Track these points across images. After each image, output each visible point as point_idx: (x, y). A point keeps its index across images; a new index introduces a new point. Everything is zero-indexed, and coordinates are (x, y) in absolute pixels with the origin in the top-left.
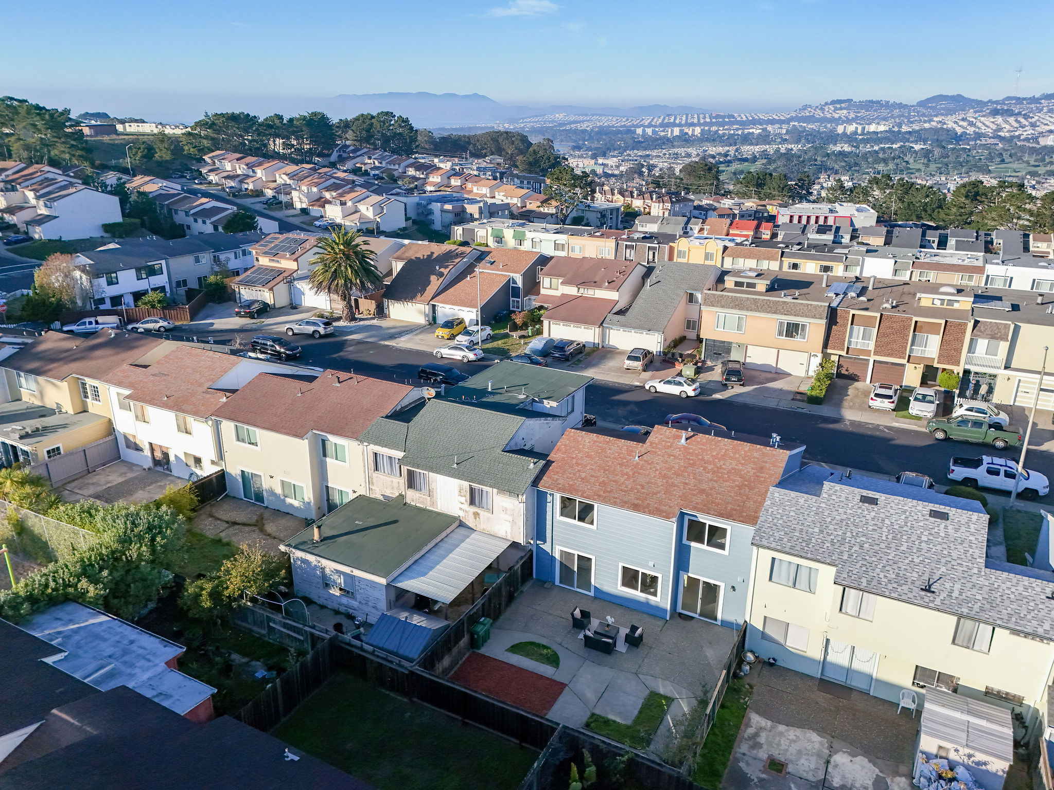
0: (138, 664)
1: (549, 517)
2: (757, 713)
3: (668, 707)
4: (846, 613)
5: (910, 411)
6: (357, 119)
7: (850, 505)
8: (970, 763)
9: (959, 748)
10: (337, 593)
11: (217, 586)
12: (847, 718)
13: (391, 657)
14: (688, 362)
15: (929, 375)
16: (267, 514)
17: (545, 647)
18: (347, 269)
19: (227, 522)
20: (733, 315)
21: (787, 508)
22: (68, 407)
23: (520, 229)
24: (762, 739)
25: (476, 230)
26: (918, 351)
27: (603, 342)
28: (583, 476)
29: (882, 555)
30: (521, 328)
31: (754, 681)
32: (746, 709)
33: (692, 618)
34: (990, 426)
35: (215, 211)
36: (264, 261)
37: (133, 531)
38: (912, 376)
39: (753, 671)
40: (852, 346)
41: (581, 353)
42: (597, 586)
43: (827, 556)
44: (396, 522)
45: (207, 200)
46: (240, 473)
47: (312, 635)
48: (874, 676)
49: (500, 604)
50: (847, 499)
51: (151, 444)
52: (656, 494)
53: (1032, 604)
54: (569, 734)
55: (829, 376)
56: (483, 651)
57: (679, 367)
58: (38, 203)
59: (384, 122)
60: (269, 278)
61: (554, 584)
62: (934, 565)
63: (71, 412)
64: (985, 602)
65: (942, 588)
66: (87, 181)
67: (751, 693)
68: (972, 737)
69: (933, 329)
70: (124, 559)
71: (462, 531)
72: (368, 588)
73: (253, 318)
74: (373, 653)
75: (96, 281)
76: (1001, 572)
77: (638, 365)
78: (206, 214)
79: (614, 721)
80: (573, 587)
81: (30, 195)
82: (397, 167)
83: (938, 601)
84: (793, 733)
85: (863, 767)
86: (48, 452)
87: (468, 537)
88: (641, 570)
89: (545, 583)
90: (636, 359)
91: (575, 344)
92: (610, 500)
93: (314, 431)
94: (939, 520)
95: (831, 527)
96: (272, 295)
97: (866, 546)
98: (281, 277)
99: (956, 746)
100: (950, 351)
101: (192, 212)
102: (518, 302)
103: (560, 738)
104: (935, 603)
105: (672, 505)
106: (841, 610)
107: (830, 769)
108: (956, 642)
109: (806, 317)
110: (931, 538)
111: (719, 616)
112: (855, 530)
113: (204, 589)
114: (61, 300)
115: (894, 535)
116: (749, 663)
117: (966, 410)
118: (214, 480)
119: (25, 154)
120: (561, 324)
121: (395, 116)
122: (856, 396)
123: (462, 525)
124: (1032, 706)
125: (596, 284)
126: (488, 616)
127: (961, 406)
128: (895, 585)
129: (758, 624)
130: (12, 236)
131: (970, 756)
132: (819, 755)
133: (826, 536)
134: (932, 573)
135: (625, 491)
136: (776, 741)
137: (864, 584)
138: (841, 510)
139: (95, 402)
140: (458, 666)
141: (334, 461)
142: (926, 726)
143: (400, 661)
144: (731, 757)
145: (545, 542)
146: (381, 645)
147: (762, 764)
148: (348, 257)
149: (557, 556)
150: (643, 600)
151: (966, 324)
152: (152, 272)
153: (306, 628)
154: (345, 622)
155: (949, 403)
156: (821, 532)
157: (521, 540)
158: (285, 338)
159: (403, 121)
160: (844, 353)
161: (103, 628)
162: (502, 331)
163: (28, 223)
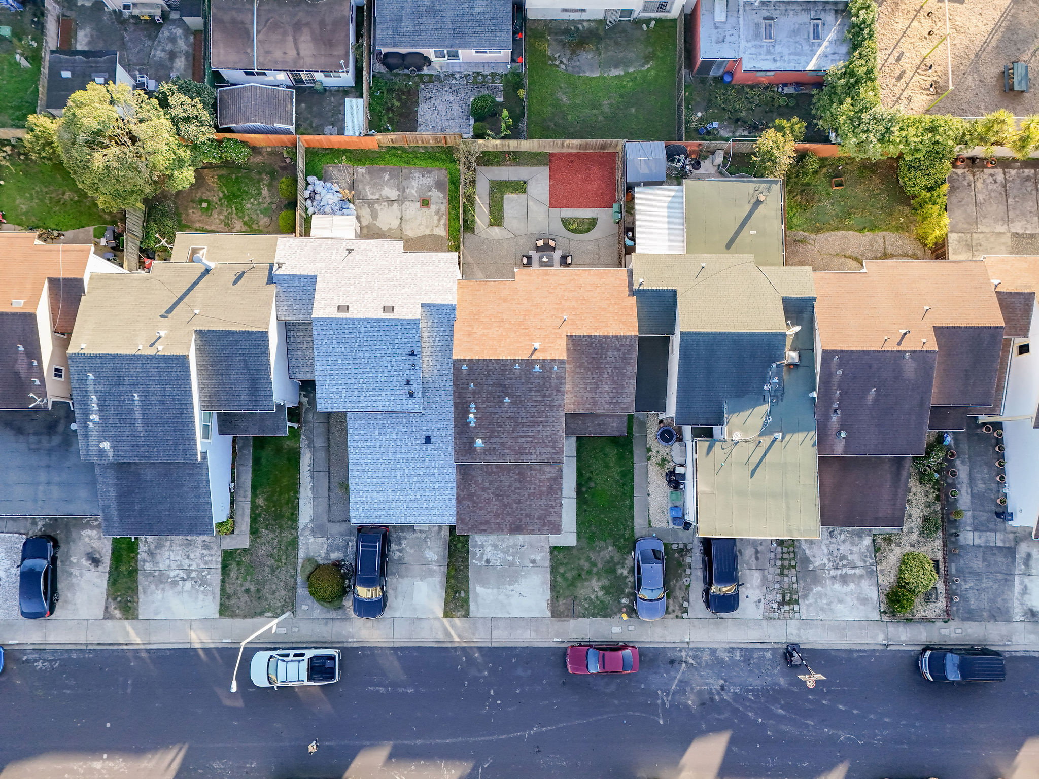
2: (442, 236)
7: (400, 302)
24: (436, 217)
32: (449, 236)
44: (728, 247)
50: (403, 308)
79: (513, 193)
94: (343, 305)
95: (410, 280)
128: (368, 248)
133: (412, 272)
134: (347, 262)
136: (429, 220)
144: (448, 197)
147: (432, 201)
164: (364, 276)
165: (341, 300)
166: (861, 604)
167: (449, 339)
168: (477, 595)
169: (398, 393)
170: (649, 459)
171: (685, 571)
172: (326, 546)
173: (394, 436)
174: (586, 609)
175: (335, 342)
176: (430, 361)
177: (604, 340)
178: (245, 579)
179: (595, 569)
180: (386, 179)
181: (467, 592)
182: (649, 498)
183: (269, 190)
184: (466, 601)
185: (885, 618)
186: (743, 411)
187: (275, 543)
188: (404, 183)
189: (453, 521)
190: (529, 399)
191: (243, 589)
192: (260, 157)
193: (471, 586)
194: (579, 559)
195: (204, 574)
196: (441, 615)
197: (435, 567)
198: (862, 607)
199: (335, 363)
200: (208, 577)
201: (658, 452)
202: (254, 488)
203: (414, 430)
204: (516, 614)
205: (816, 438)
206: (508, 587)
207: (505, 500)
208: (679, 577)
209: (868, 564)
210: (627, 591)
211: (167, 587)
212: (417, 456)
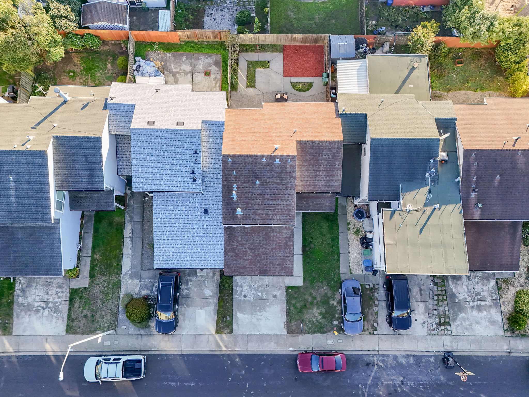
7: (188, 120)
21: (215, 112)
24: (214, 82)
50: (190, 123)
76: (130, 103)
79: (261, 68)
83: (154, 86)
94: (151, 121)
97: (180, 102)
107: (192, 80)
128: (169, 89)
144: (221, 70)
147: (212, 72)
156: (199, 104)
164: (166, 105)
165: (150, 118)
166: (491, 325)
167: (220, 144)
168: (237, 319)
169: (186, 179)
170: (349, 229)
171: (374, 302)
172: (139, 286)
173: (184, 209)
174: (310, 328)
175: (145, 145)
176: (207, 159)
177: (321, 144)
178: (84, 308)
179: (315, 301)
180: (184, 60)
181: (231, 317)
182: (350, 255)
183: (112, 66)
184: (231, 323)
185: (508, 334)
186: (413, 191)
187: (106, 284)
188: (195, 62)
189: (222, 267)
190: (272, 182)
191: (83, 314)
192: (107, 47)
193: (234, 313)
194: (305, 295)
195: (57, 304)
196: (214, 332)
197: (210, 300)
198: (492, 327)
199: (145, 158)
200: (60, 307)
201: (354, 225)
202: (94, 247)
203: (197, 205)
204: (264, 331)
205: (461, 208)
206: (258, 313)
207: (257, 252)
208: (370, 306)
209: (494, 298)
210: (336, 316)
211: (33, 313)
212: (198, 223)
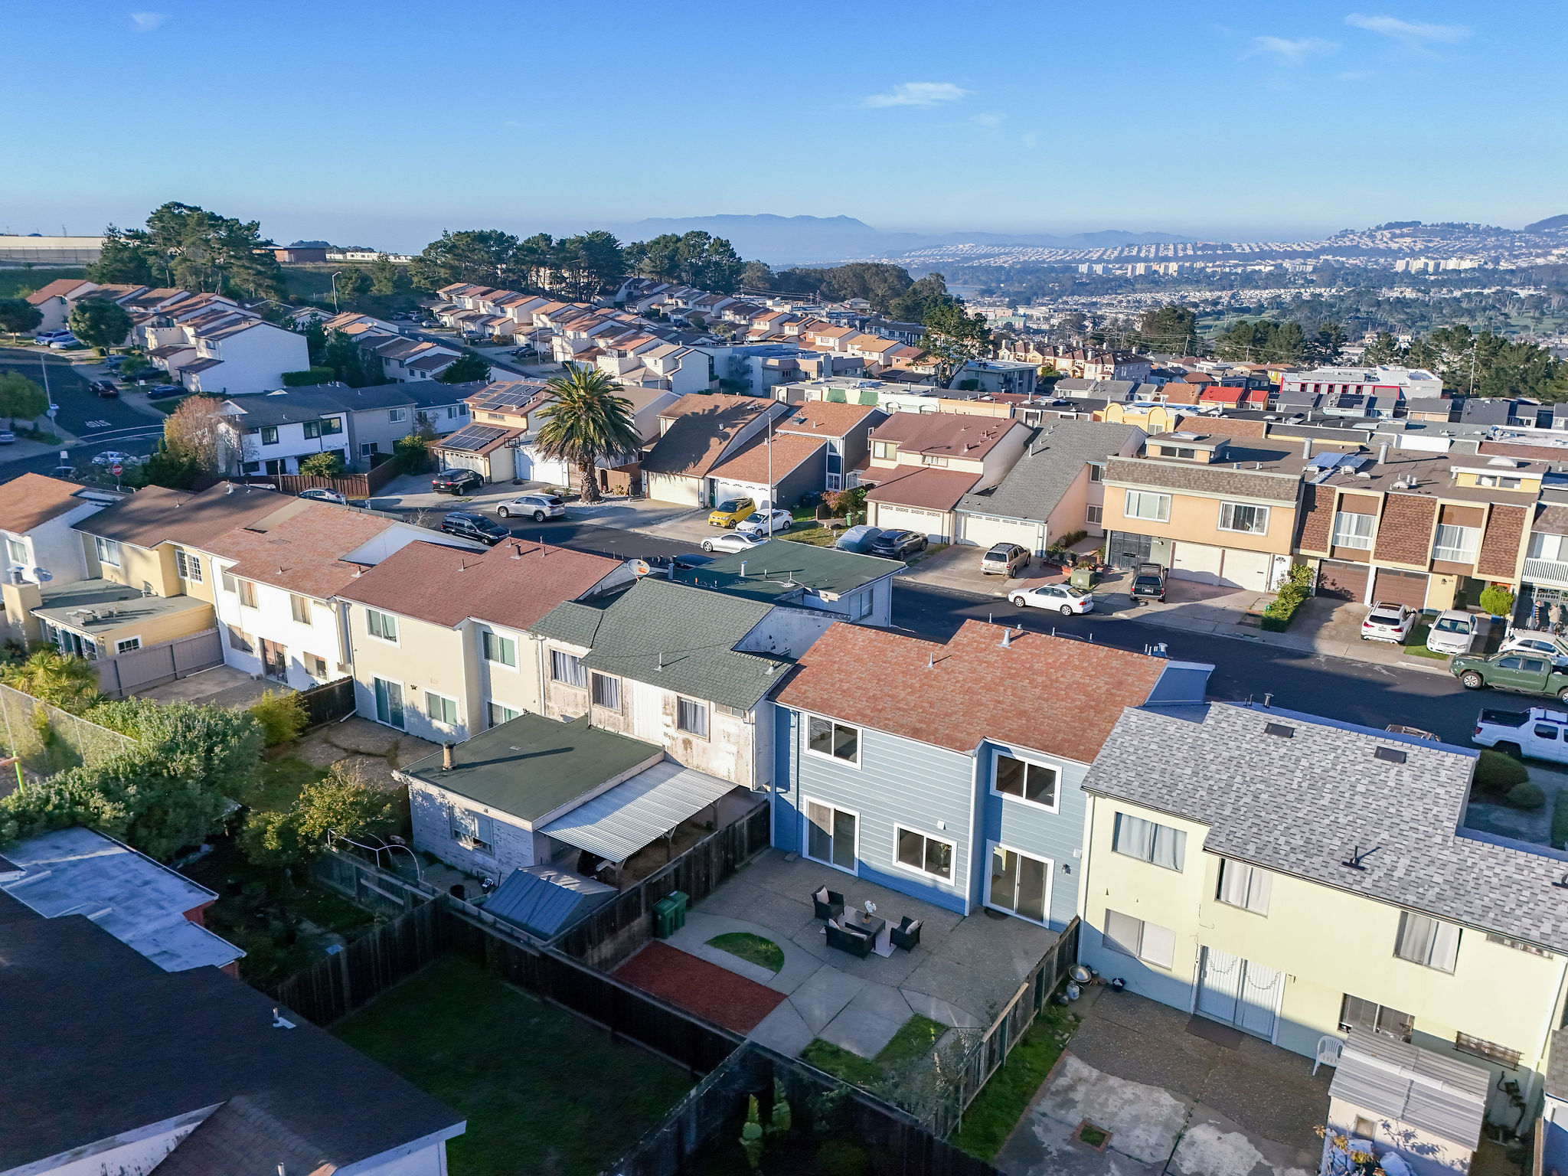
0: (145, 912)
1: (793, 751)
2: (1081, 1057)
3: (938, 1039)
4: (1227, 903)
5: (1429, 645)
6: (656, 242)
7: (1249, 736)
8: (1409, 1148)
9: (1390, 1121)
10: (468, 845)
11: (292, 820)
12: (1226, 1076)
13: (518, 932)
14: (1083, 566)
15: (1468, 594)
16: (405, 743)
17: (763, 940)
18: (588, 424)
19: (345, 750)
20: (1152, 494)
21: (1146, 738)
22: (159, 589)
23: (873, 391)
24: (1079, 1095)
25: (806, 391)
26: (1446, 554)
27: (956, 535)
28: (845, 688)
29: (1289, 811)
30: (836, 515)
31: (1084, 1010)
32: (1063, 1049)
33: (1006, 915)
34: (1556, 668)
35: (440, 359)
36: (482, 417)
37: (185, 737)
38: (1439, 595)
39: (1086, 997)
40: (1340, 544)
41: (920, 550)
42: (863, 859)
43: (1198, 809)
44: (570, 749)
45: (430, 345)
46: (372, 681)
47: (414, 896)
48: (1278, 1012)
49: (708, 876)
50: (1245, 727)
51: (262, 641)
52: (950, 715)
53: (1527, 893)
54: (758, 1056)
55: (1305, 593)
56: (672, 941)
57: (1067, 573)
58: (198, 342)
59: (694, 246)
60: (486, 440)
61: (800, 856)
62: (1370, 828)
63: (162, 594)
64: (1447, 887)
65: (1377, 863)
66: (271, 317)
67: (1076, 1027)
68: (1412, 1106)
69: (1469, 518)
70: (166, 775)
71: (666, 768)
72: (510, 838)
73: (456, 493)
74: (493, 926)
75: (246, 438)
76: (1481, 843)
77: (1002, 567)
78: (427, 363)
79: (848, 1053)
80: (828, 860)
81: (189, 331)
82: (708, 309)
83: (1368, 883)
84: (1130, 1090)
85: (1237, 1149)
86: (121, 645)
87: (673, 776)
88: (926, 835)
89: (787, 854)
90: (1000, 558)
91: (911, 537)
92: (879, 722)
93: (473, 619)
94: (1390, 763)
95: (1213, 767)
96: (487, 464)
97: (1264, 796)
98: (501, 440)
99: (1385, 1118)
100: (1497, 552)
101: (408, 361)
102: (837, 478)
103: (743, 1059)
104: (1363, 885)
105: (972, 731)
106: (1218, 897)
107: (1181, 1148)
108: (1402, 954)
109: (1265, 497)
110: (1372, 788)
111: (1047, 914)
112: (1250, 773)
113: (270, 823)
114: (195, 459)
115: (1312, 782)
116: (1078, 983)
117: (1521, 644)
118: (337, 691)
119: (192, 280)
120: (894, 507)
121: (710, 237)
122: (1344, 622)
123: (667, 759)
124: (1534, 1069)
125: (949, 450)
126: (686, 890)
127: (1512, 638)
128: (1301, 857)
129: (1097, 922)
130: (160, 386)
131: (1408, 1136)
132: (1167, 1126)
133: (1201, 780)
134: (1365, 840)
135: (904, 710)
136: (1100, 1100)
137: (1252, 852)
138: (1232, 744)
139: (194, 581)
140: (628, 959)
141: (500, 665)
142: (1338, 1084)
143: (529, 938)
144: (1022, 1118)
145: (788, 789)
146: (505, 914)
147: (1071, 1131)
148: (590, 407)
149: (805, 811)
150: (929, 883)
151: (1524, 511)
152: (328, 429)
153: (407, 887)
154: (468, 885)
155: (1497, 636)
156: (1195, 774)
157: (749, 783)
158: (495, 520)
159: (722, 245)
160: (1326, 555)
161: (115, 862)
162: (809, 519)
163: (183, 370)
165: (1394, 772)
